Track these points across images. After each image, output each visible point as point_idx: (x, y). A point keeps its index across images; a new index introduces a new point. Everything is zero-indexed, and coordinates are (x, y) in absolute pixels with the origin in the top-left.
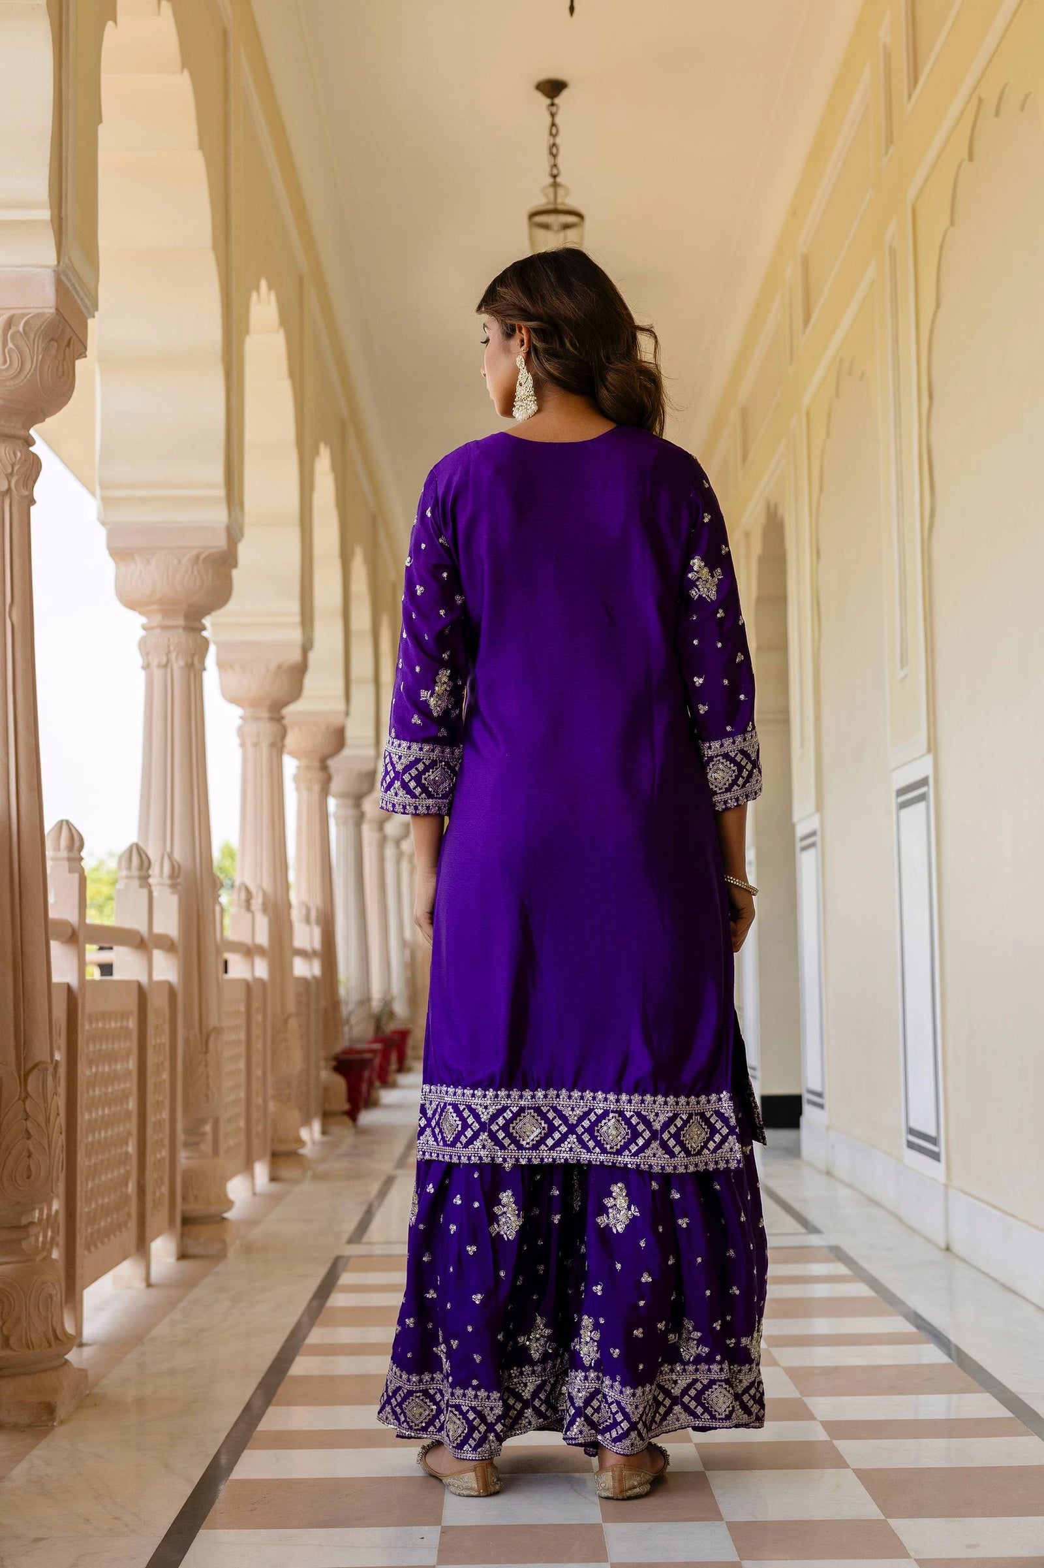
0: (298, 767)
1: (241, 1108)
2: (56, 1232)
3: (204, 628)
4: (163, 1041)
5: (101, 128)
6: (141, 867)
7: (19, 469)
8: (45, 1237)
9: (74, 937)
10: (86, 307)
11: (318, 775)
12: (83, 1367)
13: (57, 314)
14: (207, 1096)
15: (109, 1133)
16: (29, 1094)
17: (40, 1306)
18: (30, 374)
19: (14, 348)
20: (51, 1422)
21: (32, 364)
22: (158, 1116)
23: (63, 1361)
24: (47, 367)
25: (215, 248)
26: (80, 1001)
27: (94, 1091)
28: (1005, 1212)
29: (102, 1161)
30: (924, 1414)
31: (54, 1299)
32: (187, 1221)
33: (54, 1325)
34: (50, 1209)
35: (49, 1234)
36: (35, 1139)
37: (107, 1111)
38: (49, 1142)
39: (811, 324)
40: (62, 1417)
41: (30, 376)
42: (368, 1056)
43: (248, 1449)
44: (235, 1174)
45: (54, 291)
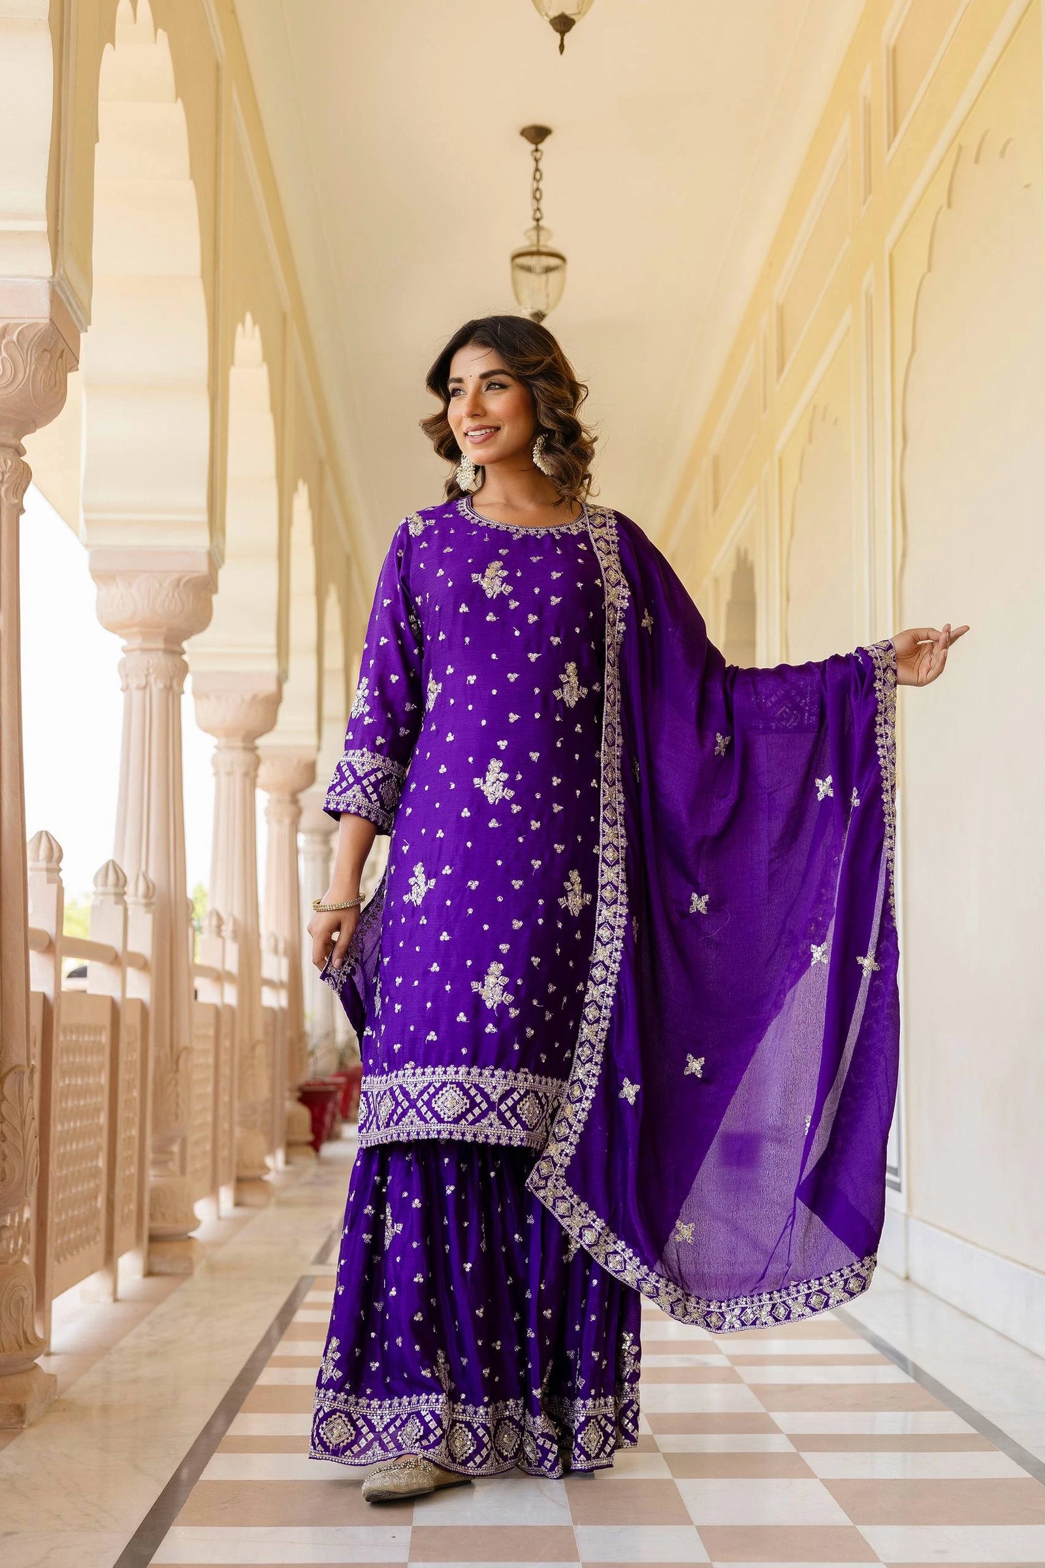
0: (269, 801)
1: (208, 1132)
2: (27, 1240)
3: (183, 652)
4: (135, 1057)
5: (97, 146)
6: (117, 884)
7: (9, 477)
8: (16, 1244)
9: (52, 947)
10: (79, 321)
11: (289, 809)
12: (52, 1374)
13: (51, 324)
14: (177, 1115)
15: (81, 1145)
16: (5, 1096)
17: (12, 1311)
18: (23, 383)
19: (7, 357)
20: (21, 1425)
21: (25, 373)
22: (128, 1132)
23: (34, 1365)
24: (39, 378)
25: (203, 277)
26: (55, 1010)
27: (67, 1102)
29: (73, 1173)
30: (881, 1430)
31: (26, 1302)
32: (154, 1239)
33: (25, 1328)
34: (21, 1217)
35: (20, 1241)
36: (10, 1142)
37: (78, 1124)
38: (23, 1145)
39: (786, 371)
40: (31, 1420)
41: (23, 386)
42: (332, 1088)
43: (218, 1452)
44: (200, 1197)
45: (49, 302)
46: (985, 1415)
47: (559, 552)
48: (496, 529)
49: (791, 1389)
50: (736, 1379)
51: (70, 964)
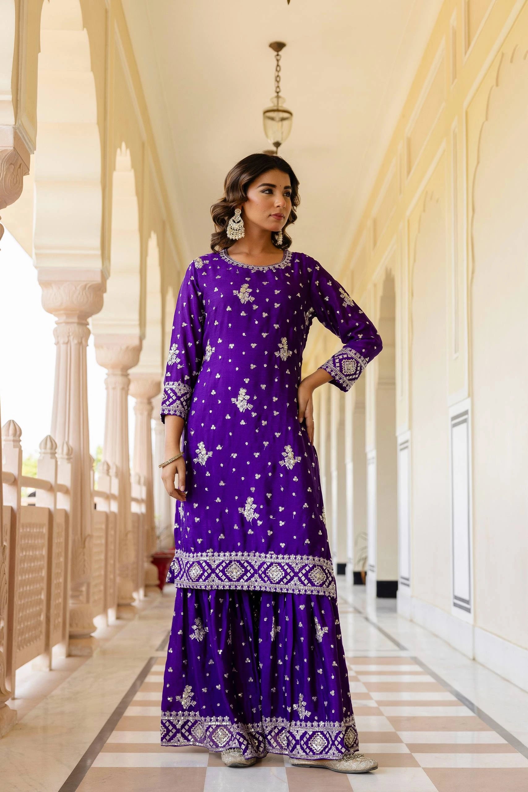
0: (136, 403)
1: (102, 580)
2: (2, 638)
3: (88, 324)
4: (61, 540)
5: (39, 55)
6: (52, 448)
9: (16, 482)
10: (30, 148)
11: (146, 407)
12: (15, 709)
13: (14, 150)
14: (84, 571)
15: (32, 587)
22: (58, 581)
23: (4, 705)
24: (8, 178)
25: (98, 123)
26: (18, 516)
27: (24, 565)
28: (504, 639)
29: (27, 602)
30: (460, 741)
32: (72, 637)
37: (30, 576)
39: (412, 173)
40: (3, 735)
42: (169, 556)
43: (102, 752)
44: (98, 614)
45: (13, 138)
46: (512, 734)
47: (277, 279)
48: (242, 267)
49: (410, 719)
50: (380, 714)
51: (26, 491)
